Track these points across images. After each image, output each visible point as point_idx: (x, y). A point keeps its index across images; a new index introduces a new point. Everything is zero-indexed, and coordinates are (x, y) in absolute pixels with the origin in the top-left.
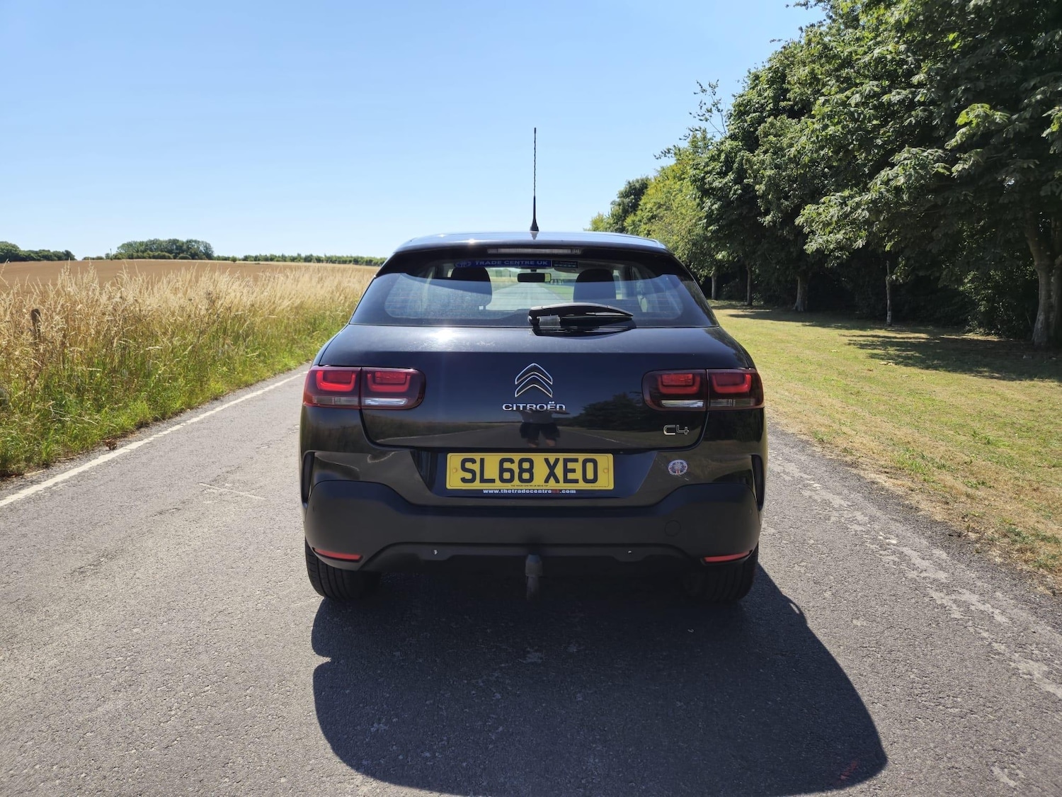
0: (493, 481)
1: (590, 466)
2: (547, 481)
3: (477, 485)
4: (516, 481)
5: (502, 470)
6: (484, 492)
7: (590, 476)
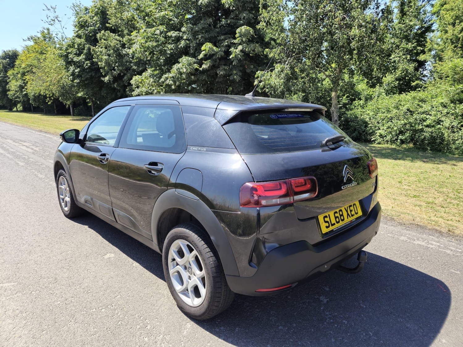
0: (334, 224)
1: (355, 206)
2: (348, 218)
3: (331, 228)
4: (341, 221)
5: (336, 218)
6: (334, 230)
7: (356, 212)
